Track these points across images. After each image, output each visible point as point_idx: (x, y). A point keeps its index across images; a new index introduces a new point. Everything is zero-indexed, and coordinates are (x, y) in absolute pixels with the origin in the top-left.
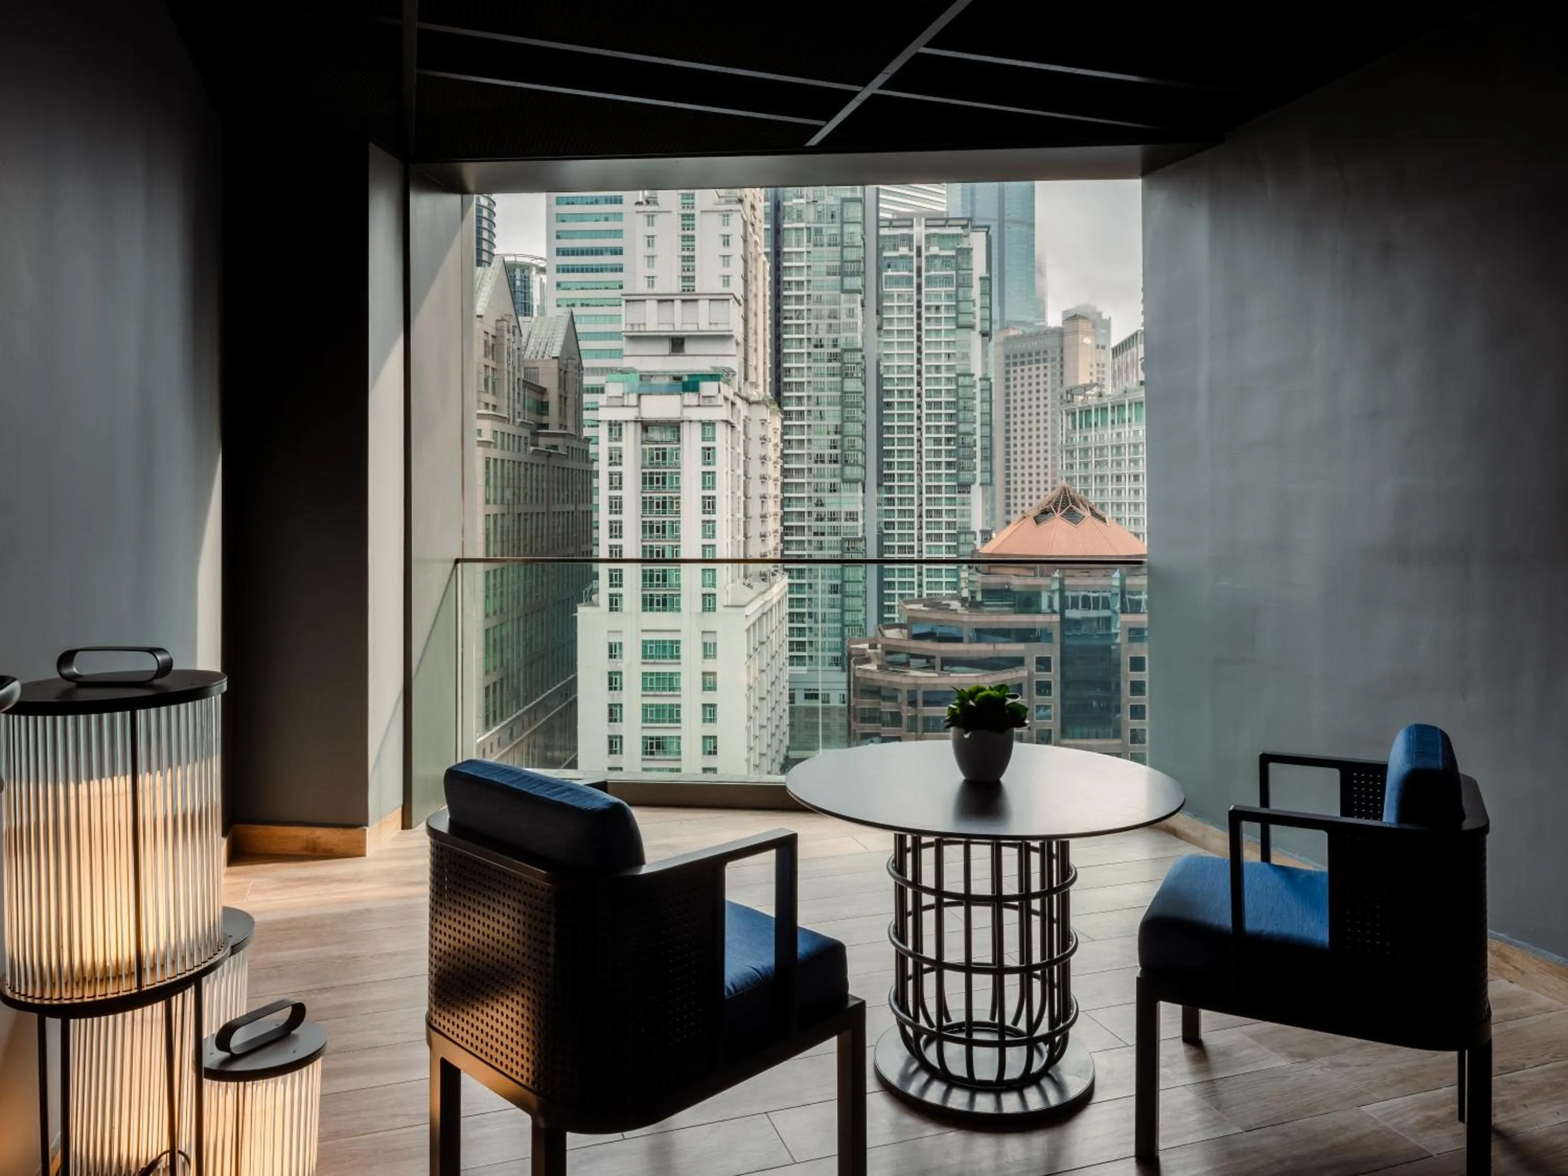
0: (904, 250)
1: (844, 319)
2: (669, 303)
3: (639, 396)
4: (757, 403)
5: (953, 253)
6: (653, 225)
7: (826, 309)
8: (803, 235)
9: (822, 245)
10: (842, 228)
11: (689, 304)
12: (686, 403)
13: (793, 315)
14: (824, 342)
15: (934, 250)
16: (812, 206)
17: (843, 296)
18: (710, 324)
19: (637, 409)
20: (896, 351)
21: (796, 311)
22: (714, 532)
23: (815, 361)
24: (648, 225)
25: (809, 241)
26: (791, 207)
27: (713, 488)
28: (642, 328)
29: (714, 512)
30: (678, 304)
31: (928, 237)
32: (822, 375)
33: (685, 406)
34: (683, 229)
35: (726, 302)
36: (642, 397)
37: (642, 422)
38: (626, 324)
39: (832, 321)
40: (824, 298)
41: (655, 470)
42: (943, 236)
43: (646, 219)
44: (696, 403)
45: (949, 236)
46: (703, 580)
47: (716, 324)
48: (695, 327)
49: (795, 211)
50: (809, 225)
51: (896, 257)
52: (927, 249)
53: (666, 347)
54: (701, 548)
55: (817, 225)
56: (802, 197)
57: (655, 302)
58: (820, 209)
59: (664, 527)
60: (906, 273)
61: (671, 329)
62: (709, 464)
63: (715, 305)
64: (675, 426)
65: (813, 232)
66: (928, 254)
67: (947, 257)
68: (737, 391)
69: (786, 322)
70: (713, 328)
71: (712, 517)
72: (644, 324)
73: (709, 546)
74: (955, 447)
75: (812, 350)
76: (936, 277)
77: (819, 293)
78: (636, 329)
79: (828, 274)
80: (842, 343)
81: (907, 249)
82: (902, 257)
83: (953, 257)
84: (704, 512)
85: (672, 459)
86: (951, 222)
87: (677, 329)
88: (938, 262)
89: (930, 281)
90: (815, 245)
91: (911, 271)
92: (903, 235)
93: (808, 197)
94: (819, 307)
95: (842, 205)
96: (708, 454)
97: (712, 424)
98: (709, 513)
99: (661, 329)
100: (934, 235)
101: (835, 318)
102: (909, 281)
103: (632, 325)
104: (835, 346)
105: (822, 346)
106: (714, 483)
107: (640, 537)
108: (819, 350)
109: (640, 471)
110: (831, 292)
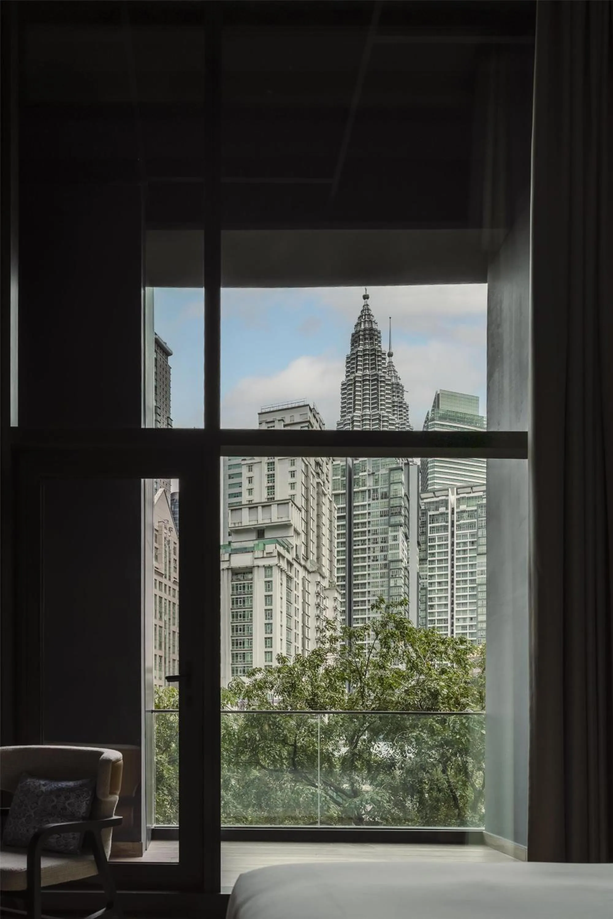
0: (442, 510)
1: (391, 542)
2: (255, 509)
3: (230, 555)
4: (313, 572)
5: (475, 508)
6: (252, 471)
7: (379, 537)
8: (366, 494)
9: (377, 499)
10: (389, 487)
11: (266, 508)
12: (256, 557)
13: (360, 543)
14: (379, 558)
15: (463, 507)
16: (372, 477)
17: (390, 529)
18: (278, 518)
19: (228, 562)
20: (436, 573)
21: (361, 540)
22: (271, 630)
23: (373, 569)
24: (249, 471)
25: (369, 497)
26: (358, 478)
27: (271, 604)
28: (240, 525)
29: (272, 619)
30: (260, 509)
31: (458, 500)
32: (377, 578)
33: (255, 558)
34: (269, 471)
35: (286, 505)
36: (232, 555)
37: (232, 569)
38: (231, 523)
39: (383, 545)
40: (378, 531)
41: (239, 596)
42: (469, 498)
43: (248, 467)
44: (262, 556)
45: (472, 497)
46: (266, 658)
47: (282, 518)
48: (268, 521)
49: (361, 480)
50: (369, 488)
51: (437, 515)
52: (458, 507)
53: (254, 536)
54: (264, 640)
55: (375, 487)
56: (365, 471)
57: (247, 509)
58: (377, 477)
59: (244, 629)
60: (444, 524)
61: (256, 523)
62: (269, 591)
63: (281, 507)
64: (249, 570)
65: (372, 492)
66: (459, 510)
67: (472, 511)
68: (295, 557)
69: (355, 548)
70: (280, 520)
71: (271, 621)
72: (241, 523)
73: (269, 638)
74: (475, 631)
75: (371, 563)
76: (464, 524)
77: (375, 528)
78: (237, 525)
79: (381, 516)
80: (390, 558)
81: (445, 508)
82: (442, 514)
83: (476, 511)
84: (266, 619)
85: (248, 589)
86: (475, 489)
87: (259, 523)
88: (465, 515)
89: (460, 527)
90: (373, 499)
91: (447, 522)
92: (442, 500)
93: (369, 471)
94: (375, 537)
95: (389, 474)
96: (269, 585)
97: (270, 567)
98: (269, 619)
99: (251, 524)
100: (463, 498)
101: (385, 542)
102: (445, 528)
103: (235, 524)
104: (385, 560)
105: (377, 560)
106: (271, 602)
107: (231, 634)
108: (375, 563)
109: (230, 597)
110: (381, 527)
